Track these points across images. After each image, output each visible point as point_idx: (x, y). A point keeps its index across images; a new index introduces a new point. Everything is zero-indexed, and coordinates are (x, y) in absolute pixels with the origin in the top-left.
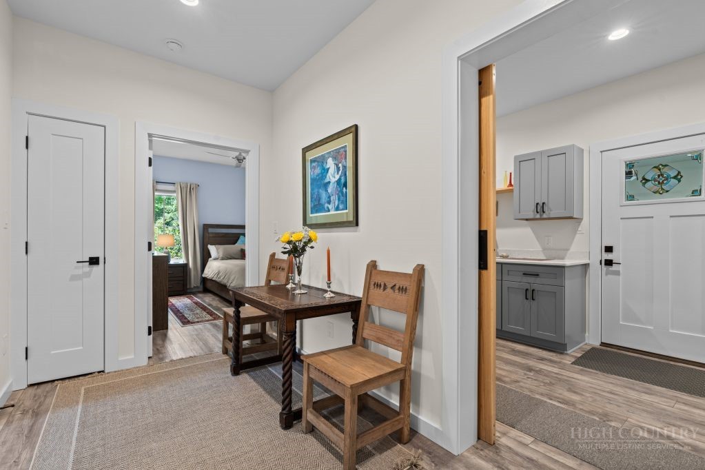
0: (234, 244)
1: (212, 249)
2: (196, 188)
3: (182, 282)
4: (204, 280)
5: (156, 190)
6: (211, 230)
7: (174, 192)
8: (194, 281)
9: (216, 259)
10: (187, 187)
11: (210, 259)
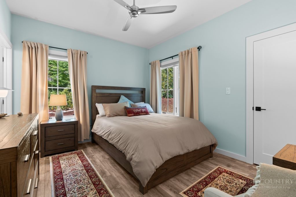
0: (117, 103)
1: (100, 107)
2: (85, 55)
3: (73, 138)
4: (93, 134)
5: (49, 54)
6: (98, 91)
7: (67, 57)
8: (84, 136)
9: (103, 116)
10: (78, 54)
11: (98, 116)
